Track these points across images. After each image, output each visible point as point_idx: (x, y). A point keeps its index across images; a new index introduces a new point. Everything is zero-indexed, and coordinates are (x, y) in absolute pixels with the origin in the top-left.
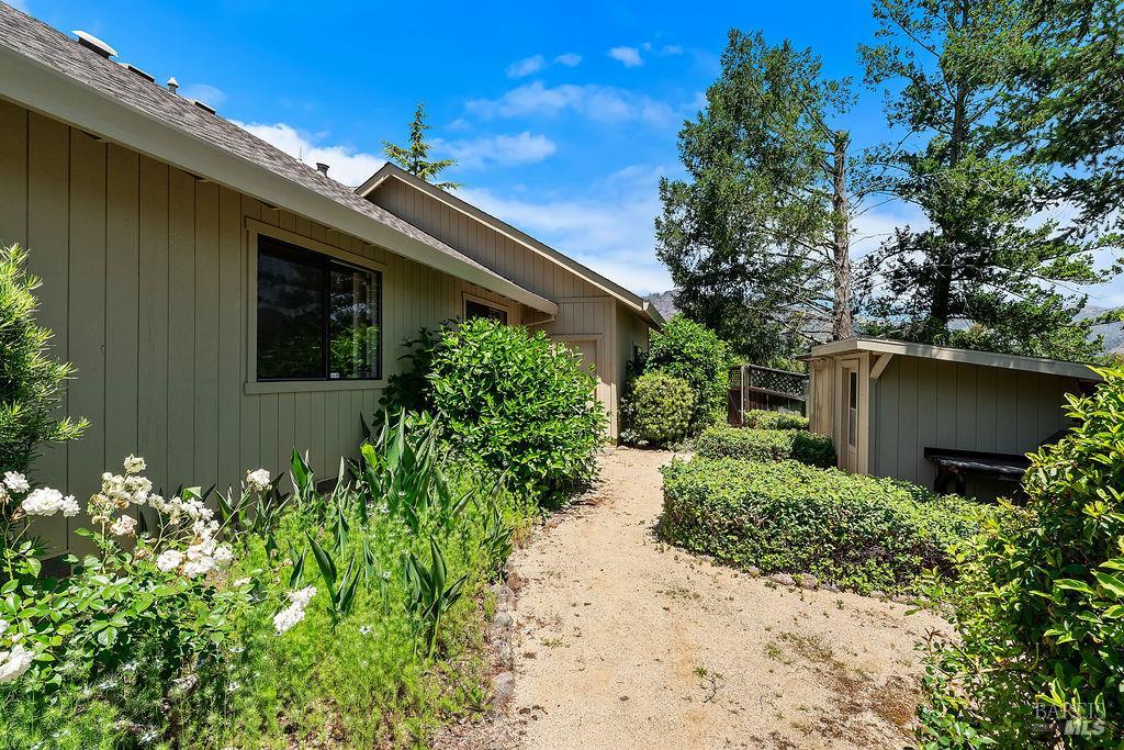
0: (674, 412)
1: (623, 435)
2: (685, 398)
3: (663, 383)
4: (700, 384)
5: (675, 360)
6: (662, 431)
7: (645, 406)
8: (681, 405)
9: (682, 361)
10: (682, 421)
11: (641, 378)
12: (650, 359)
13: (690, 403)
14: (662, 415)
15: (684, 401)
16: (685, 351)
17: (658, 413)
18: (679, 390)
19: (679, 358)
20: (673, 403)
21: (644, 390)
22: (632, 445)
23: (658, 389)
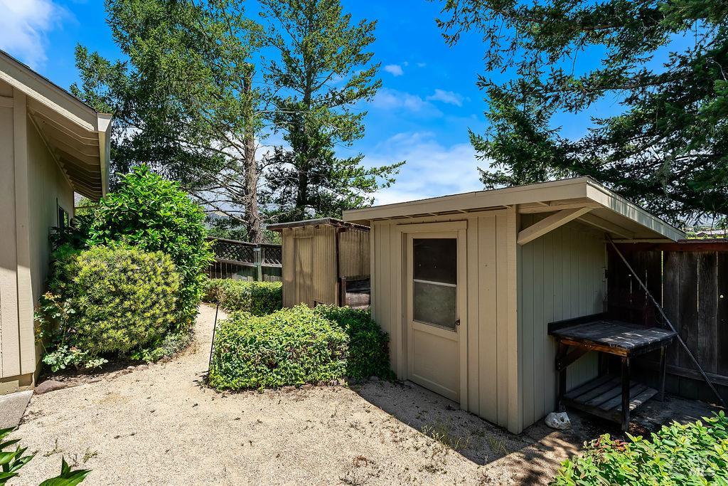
0: (154, 304)
1: (50, 359)
2: (170, 280)
3: (134, 261)
4: (187, 258)
5: (145, 227)
6: (132, 336)
7: (98, 302)
8: (164, 292)
9: (158, 227)
10: (165, 314)
11: (85, 254)
12: (97, 224)
13: (176, 287)
14: (134, 312)
15: (167, 284)
16: (161, 213)
17: (126, 310)
18: (160, 270)
19: (151, 223)
20: (152, 290)
21: (98, 276)
22: (72, 371)
23: (124, 271)
